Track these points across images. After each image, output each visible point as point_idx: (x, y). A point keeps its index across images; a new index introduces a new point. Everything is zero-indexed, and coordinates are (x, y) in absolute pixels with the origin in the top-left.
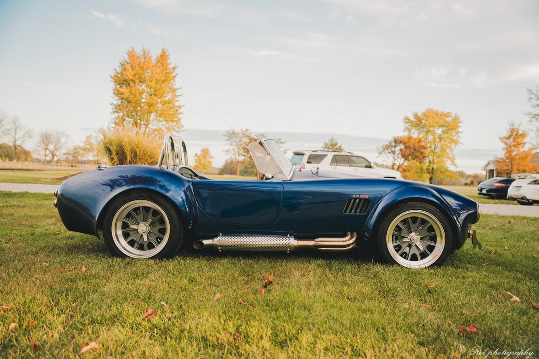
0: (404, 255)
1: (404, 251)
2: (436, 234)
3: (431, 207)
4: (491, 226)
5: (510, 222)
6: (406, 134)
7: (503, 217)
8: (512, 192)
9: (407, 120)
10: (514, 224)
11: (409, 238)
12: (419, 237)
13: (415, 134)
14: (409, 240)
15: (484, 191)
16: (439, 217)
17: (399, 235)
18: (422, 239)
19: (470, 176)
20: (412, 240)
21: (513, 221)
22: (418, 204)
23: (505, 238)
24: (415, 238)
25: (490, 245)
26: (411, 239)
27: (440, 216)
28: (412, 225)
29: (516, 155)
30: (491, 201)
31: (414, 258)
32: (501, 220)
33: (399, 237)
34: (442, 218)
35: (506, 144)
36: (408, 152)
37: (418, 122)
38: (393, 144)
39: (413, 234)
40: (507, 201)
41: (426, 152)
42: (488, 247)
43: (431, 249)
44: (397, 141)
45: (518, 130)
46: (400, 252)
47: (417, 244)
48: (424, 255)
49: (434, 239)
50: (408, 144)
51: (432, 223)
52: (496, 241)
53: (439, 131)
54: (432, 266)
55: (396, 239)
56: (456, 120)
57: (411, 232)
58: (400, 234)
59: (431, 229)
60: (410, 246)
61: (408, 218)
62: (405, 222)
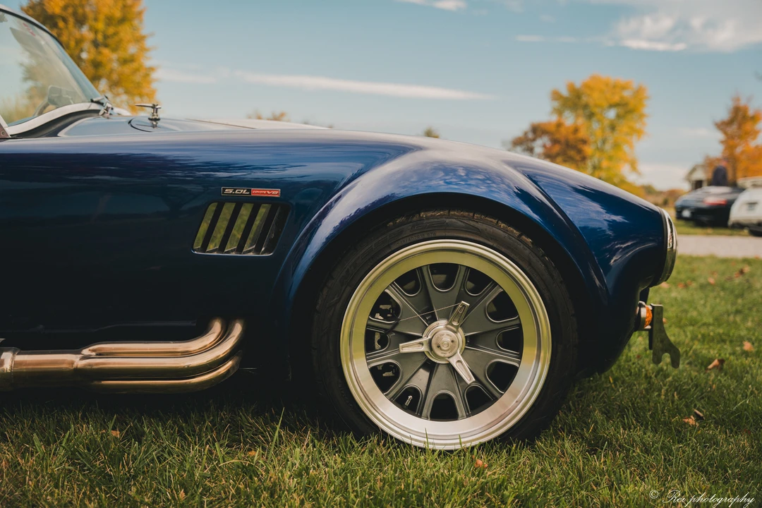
0: (410, 402)
1: (411, 384)
2: (520, 325)
3: (501, 229)
4: (702, 280)
5: (742, 272)
6: (554, 119)
7: (725, 261)
8: (737, 213)
9: (556, 96)
10: (752, 275)
11: (425, 339)
12: (460, 336)
13: (569, 120)
14: (424, 349)
15: (686, 214)
16: (530, 264)
17: (391, 330)
18: (471, 341)
19: (660, 193)
20: (434, 347)
21: (747, 269)
22: (456, 218)
23: (738, 312)
24: (447, 339)
25: (703, 336)
26: (430, 341)
27: (535, 260)
28: (436, 294)
29: (743, 152)
30: (699, 230)
31: (444, 410)
32: (722, 267)
33: (389, 336)
34: (541, 266)
35: (725, 133)
36: (557, 148)
37: (574, 101)
38: (530, 136)
39: (441, 324)
40: (728, 231)
41: (589, 150)
42: (697, 346)
43: (504, 376)
44: (537, 131)
45: (745, 109)
46: (395, 389)
47: (453, 361)
48: (478, 400)
49: (514, 341)
50: (557, 136)
51: (506, 285)
52: (718, 321)
53: (612, 114)
54: (503, 441)
55: (383, 342)
56: (639, 93)
57: (434, 319)
58: (395, 325)
59: (504, 306)
60: (430, 366)
61: (420, 269)
62: (410, 280)
